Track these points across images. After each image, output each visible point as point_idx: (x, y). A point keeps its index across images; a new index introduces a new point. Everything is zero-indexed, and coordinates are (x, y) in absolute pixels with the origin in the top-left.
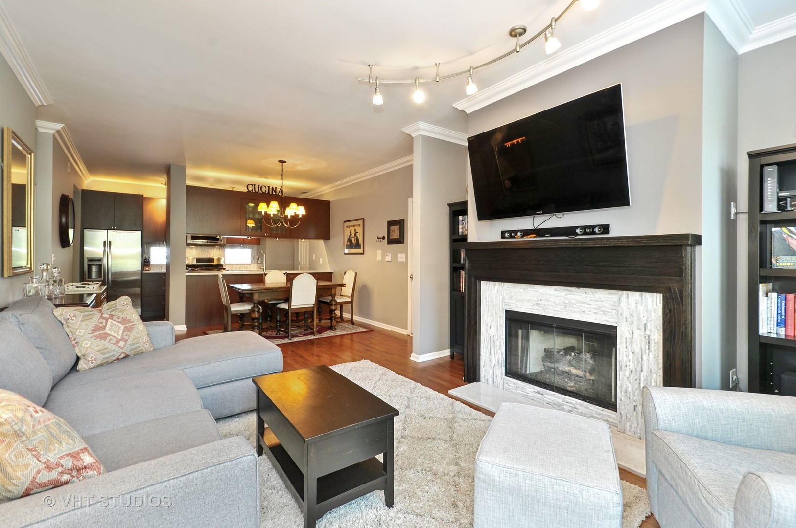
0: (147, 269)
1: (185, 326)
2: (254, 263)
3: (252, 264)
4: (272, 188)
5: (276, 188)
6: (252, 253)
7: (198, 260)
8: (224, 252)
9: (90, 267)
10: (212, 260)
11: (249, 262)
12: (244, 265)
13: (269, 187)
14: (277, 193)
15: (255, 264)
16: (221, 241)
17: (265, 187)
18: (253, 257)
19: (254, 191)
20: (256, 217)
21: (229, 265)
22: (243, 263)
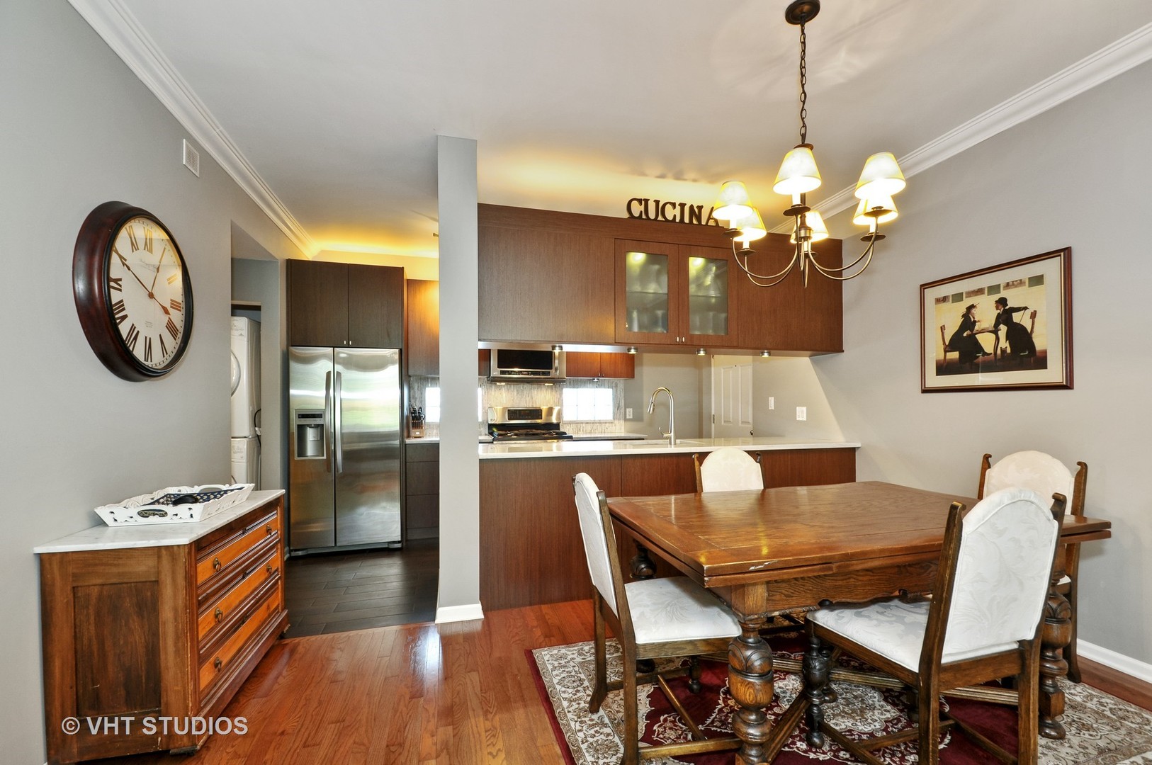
0: (418, 433)
1: (479, 606)
2: (619, 419)
3: (616, 422)
4: (692, 207)
5: (700, 208)
6: (615, 398)
7: (513, 414)
8: (561, 394)
9: (302, 429)
10: (536, 413)
11: (610, 417)
12: (600, 423)
13: (682, 205)
14: (704, 222)
15: (622, 422)
16: (556, 369)
17: (674, 205)
18: (617, 407)
19: (644, 217)
20: (651, 291)
21: (570, 423)
22: (598, 418)
